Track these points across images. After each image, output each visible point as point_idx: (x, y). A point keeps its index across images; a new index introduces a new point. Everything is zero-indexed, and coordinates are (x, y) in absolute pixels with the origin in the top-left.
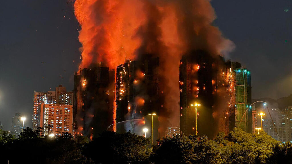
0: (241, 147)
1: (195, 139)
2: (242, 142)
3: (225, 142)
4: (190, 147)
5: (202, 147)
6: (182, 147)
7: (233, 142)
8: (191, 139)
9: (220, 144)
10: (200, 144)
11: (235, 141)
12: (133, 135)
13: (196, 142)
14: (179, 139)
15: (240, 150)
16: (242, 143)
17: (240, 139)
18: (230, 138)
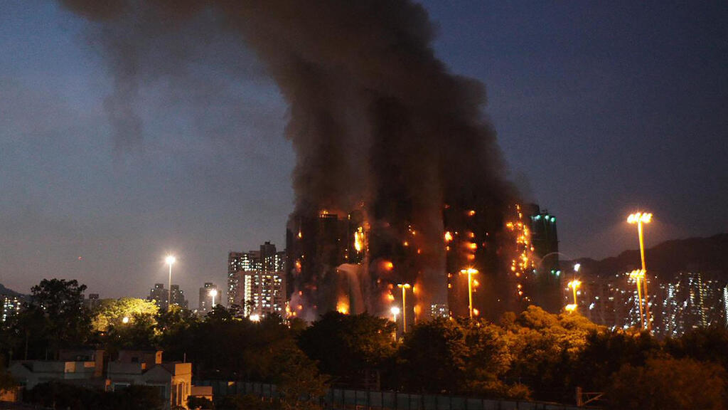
0: (541, 335)
1: (467, 324)
2: (542, 328)
3: (515, 328)
4: (460, 335)
5: (477, 336)
6: (448, 335)
7: (527, 329)
8: (461, 324)
9: (508, 331)
10: (475, 332)
11: (532, 326)
12: (372, 317)
13: (468, 328)
14: (441, 324)
15: (538, 339)
16: (541, 330)
17: (539, 323)
18: (523, 322)
